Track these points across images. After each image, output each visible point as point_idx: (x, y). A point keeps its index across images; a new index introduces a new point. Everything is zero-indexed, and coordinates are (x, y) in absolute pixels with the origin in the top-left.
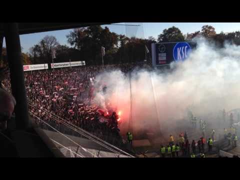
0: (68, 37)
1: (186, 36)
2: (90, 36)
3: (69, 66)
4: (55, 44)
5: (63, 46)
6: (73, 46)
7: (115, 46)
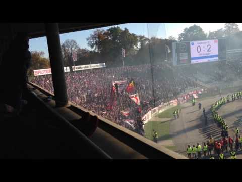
0: (88, 39)
1: (208, 34)
2: (110, 38)
3: (90, 68)
4: (75, 48)
5: (83, 50)
6: (93, 49)
7: (135, 47)
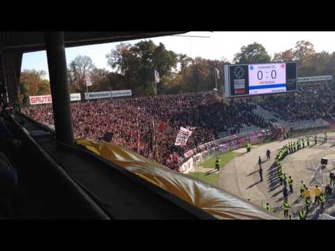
0: (107, 57)
1: (274, 56)
2: (138, 56)
3: (109, 96)
4: (90, 67)
5: (100, 70)
6: (114, 70)
7: (173, 70)
